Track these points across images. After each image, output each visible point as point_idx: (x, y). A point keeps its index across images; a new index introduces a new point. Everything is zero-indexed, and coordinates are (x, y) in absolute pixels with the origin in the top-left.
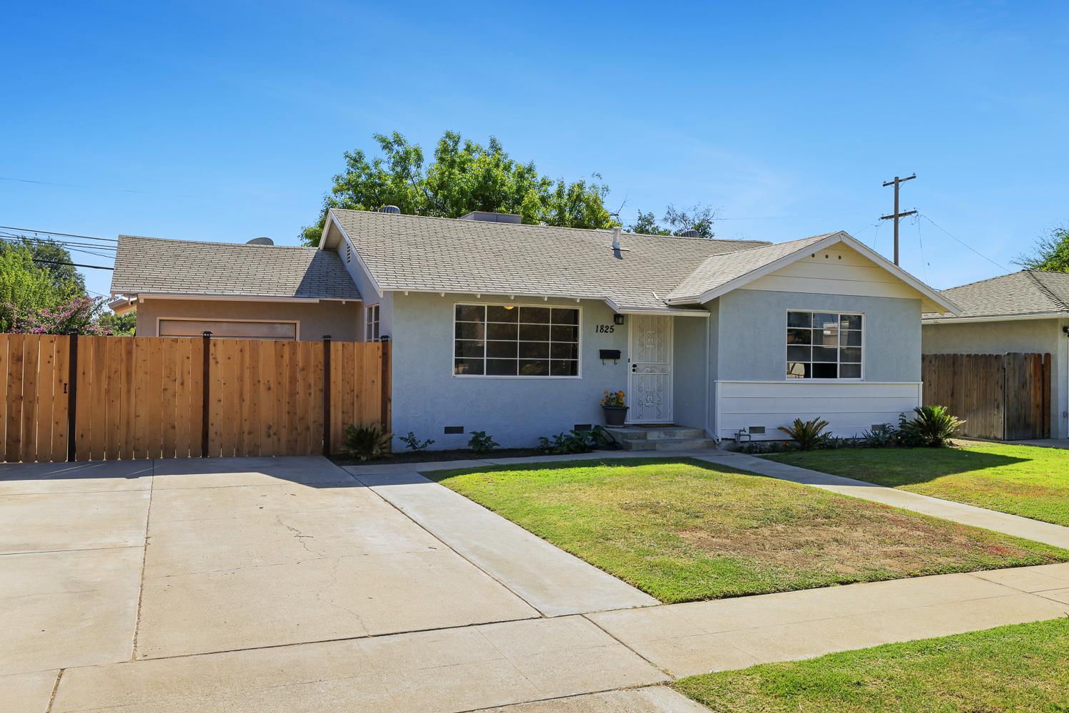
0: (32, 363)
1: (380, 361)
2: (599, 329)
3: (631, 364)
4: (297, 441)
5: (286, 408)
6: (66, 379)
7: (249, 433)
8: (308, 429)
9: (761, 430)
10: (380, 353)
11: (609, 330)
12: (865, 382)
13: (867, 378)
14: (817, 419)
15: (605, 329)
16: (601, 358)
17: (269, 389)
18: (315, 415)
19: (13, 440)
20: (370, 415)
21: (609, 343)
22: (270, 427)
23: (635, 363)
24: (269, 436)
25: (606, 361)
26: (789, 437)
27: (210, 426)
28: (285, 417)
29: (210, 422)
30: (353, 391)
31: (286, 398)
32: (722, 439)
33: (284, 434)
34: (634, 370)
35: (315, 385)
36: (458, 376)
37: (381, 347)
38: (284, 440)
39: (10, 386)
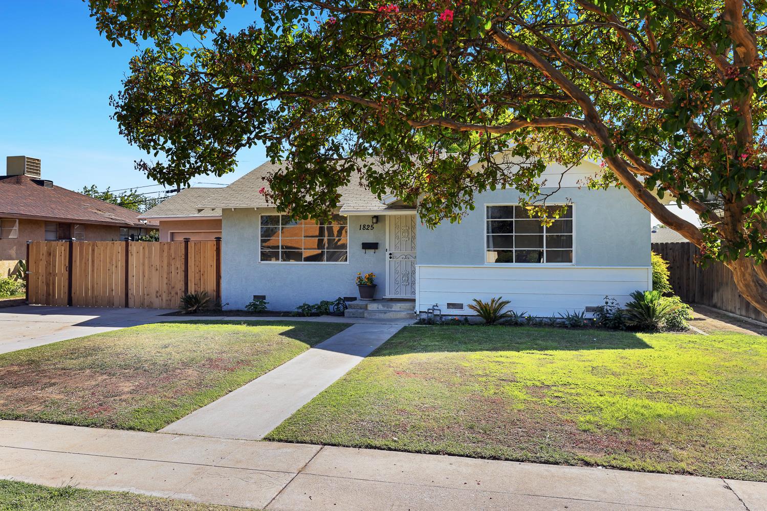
0: (55, 256)
1: (215, 253)
2: (362, 227)
3: (387, 254)
4: (171, 301)
5: (165, 281)
6: (67, 265)
7: (148, 295)
8: (177, 293)
9: (460, 306)
10: (215, 249)
11: (370, 228)
12: (576, 267)
13: (578, 264)
14: (501, 298)
15: (366, 227)
16: (363, 248)
17: (157, 270)
18: (180, 286)
19: (48, 294)
20: (211, 286)
21: (370, 237)
22: (157, 292)
23: (391, 252)
24: (157, 297)
25: (367, 251)
26: (476, 313)
27: (129, 291)
28: (165, 286)
29: (129, 288)
30: (200, 271)
31: (165, 276)
32: (420, 312)
33: (165, 297)
34: (390, 258)
35: (180, 267)
36: (262, 262)
37: (215, 244)
38: (164, 300)
39: (46, 268)
